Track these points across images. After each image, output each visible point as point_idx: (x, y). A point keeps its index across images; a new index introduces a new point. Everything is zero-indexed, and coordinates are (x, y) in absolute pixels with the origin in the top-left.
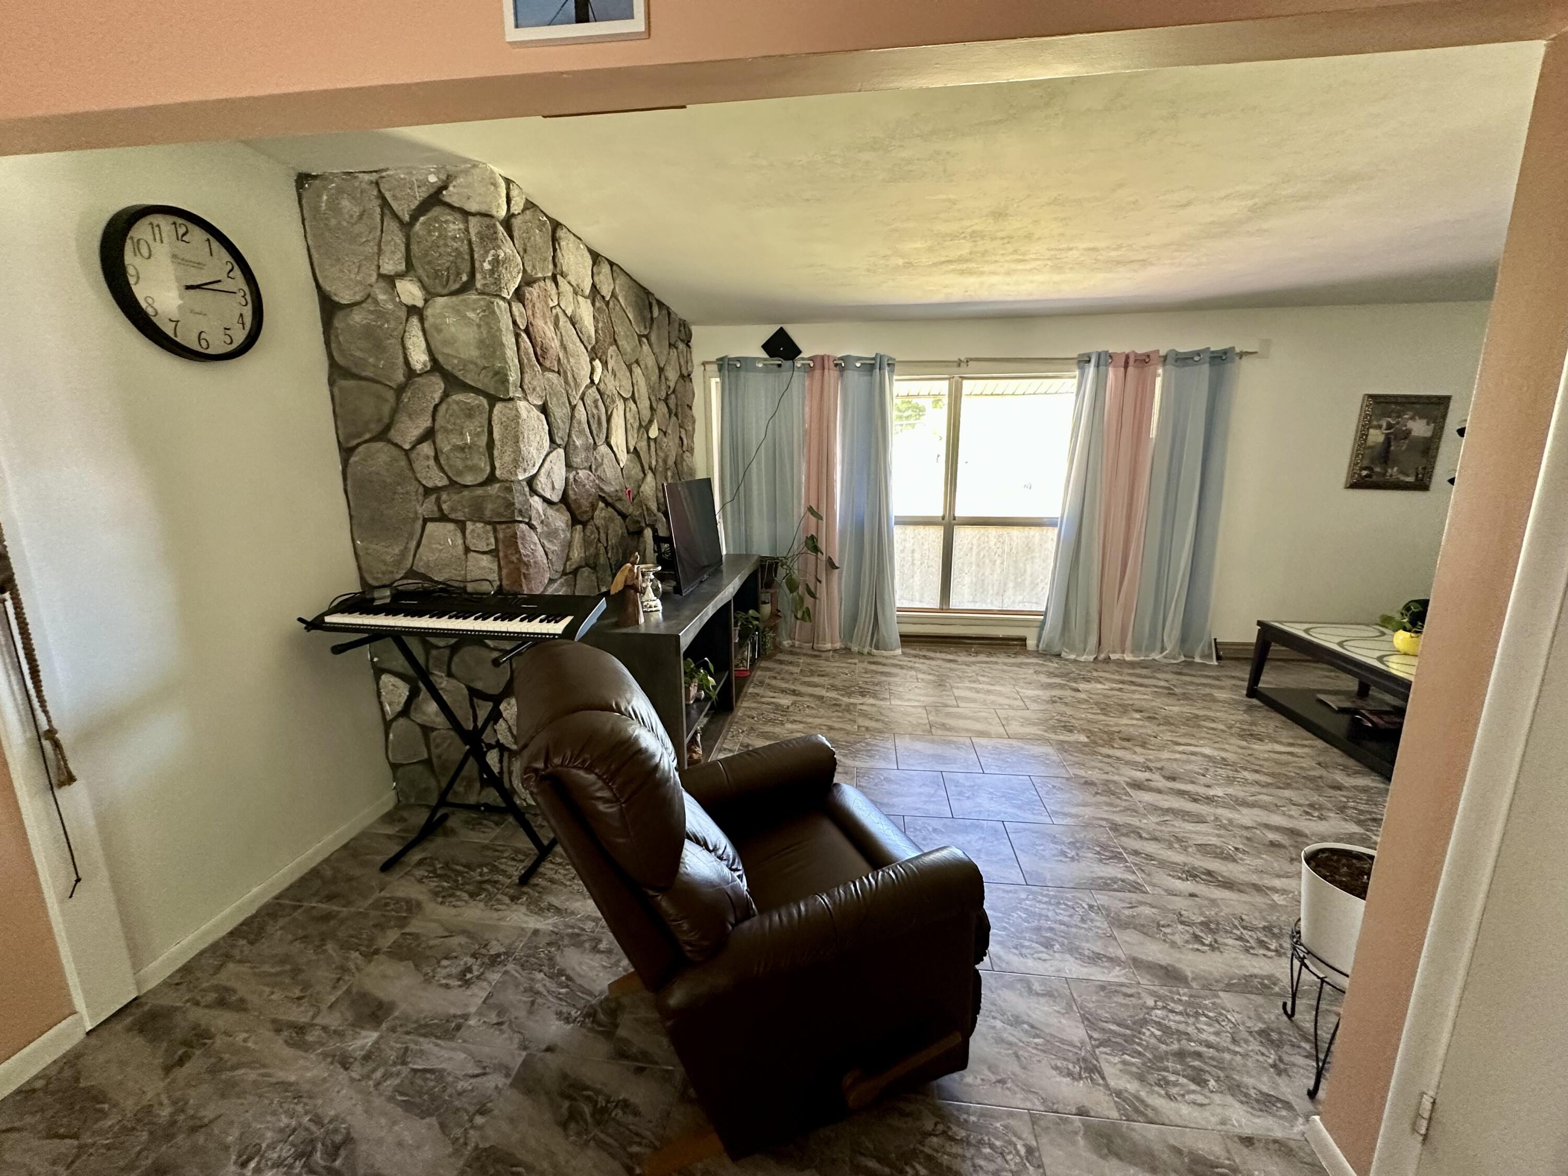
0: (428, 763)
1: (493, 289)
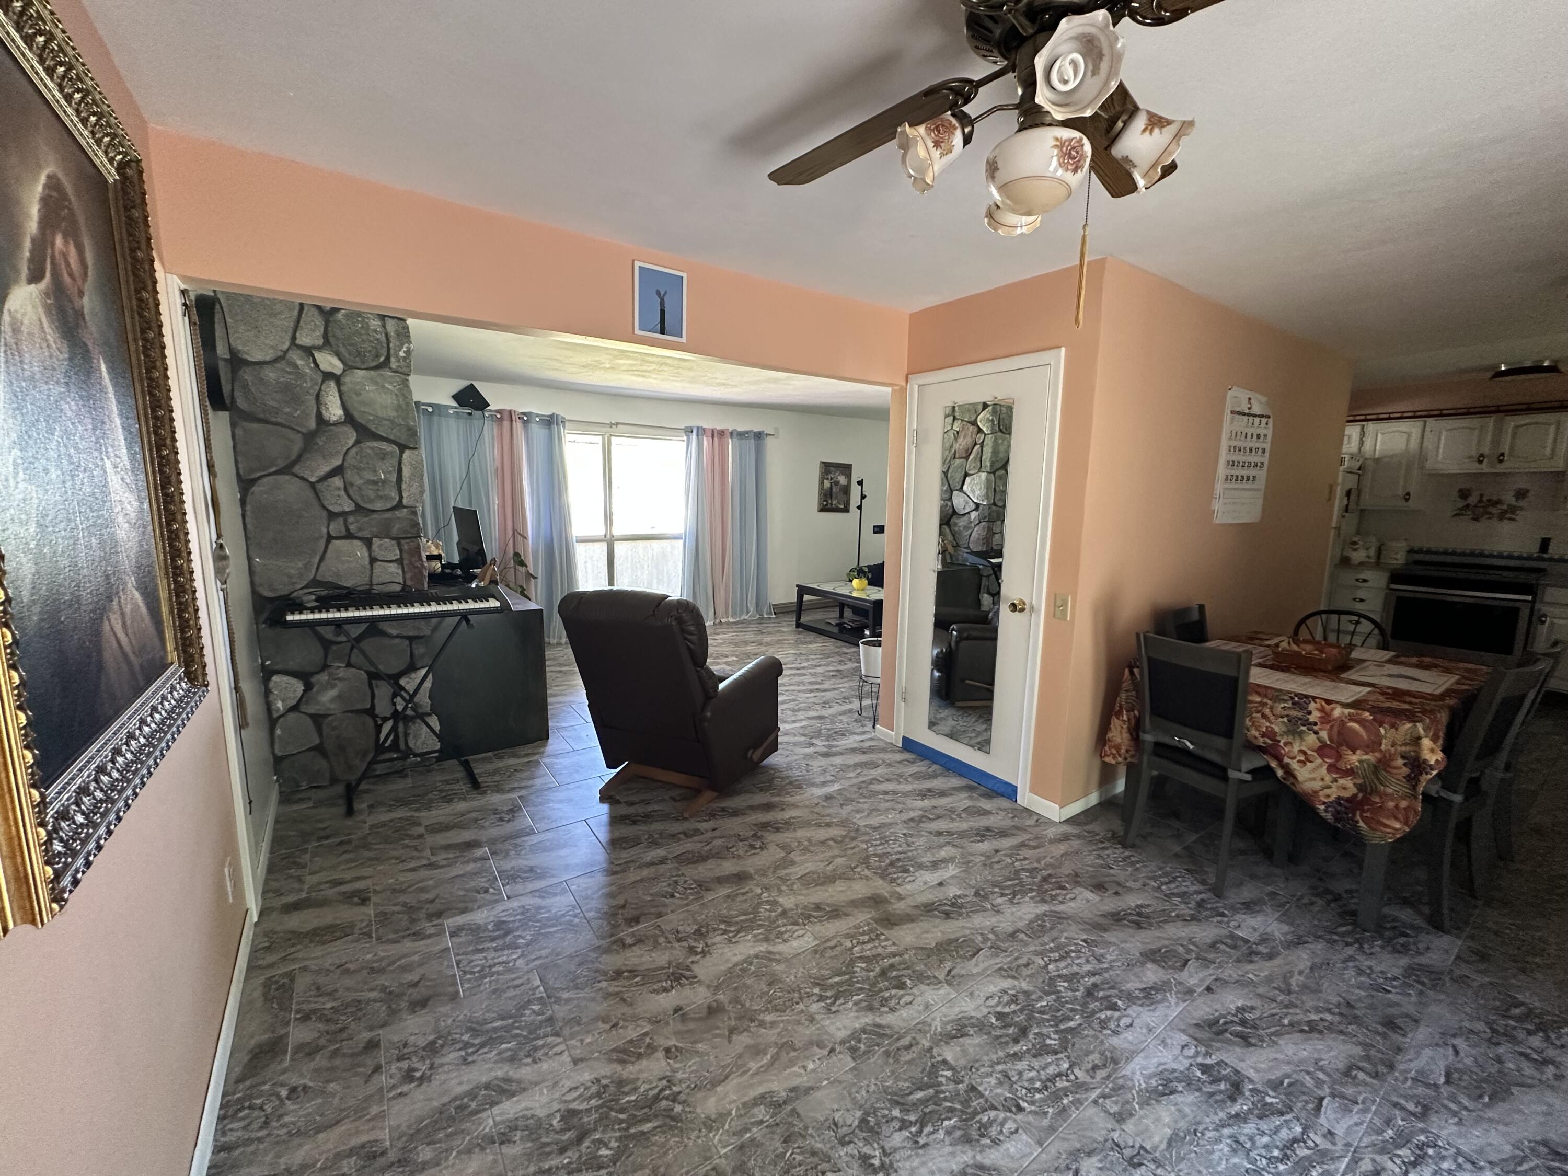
0: (319, 749)
1: (405, 370)
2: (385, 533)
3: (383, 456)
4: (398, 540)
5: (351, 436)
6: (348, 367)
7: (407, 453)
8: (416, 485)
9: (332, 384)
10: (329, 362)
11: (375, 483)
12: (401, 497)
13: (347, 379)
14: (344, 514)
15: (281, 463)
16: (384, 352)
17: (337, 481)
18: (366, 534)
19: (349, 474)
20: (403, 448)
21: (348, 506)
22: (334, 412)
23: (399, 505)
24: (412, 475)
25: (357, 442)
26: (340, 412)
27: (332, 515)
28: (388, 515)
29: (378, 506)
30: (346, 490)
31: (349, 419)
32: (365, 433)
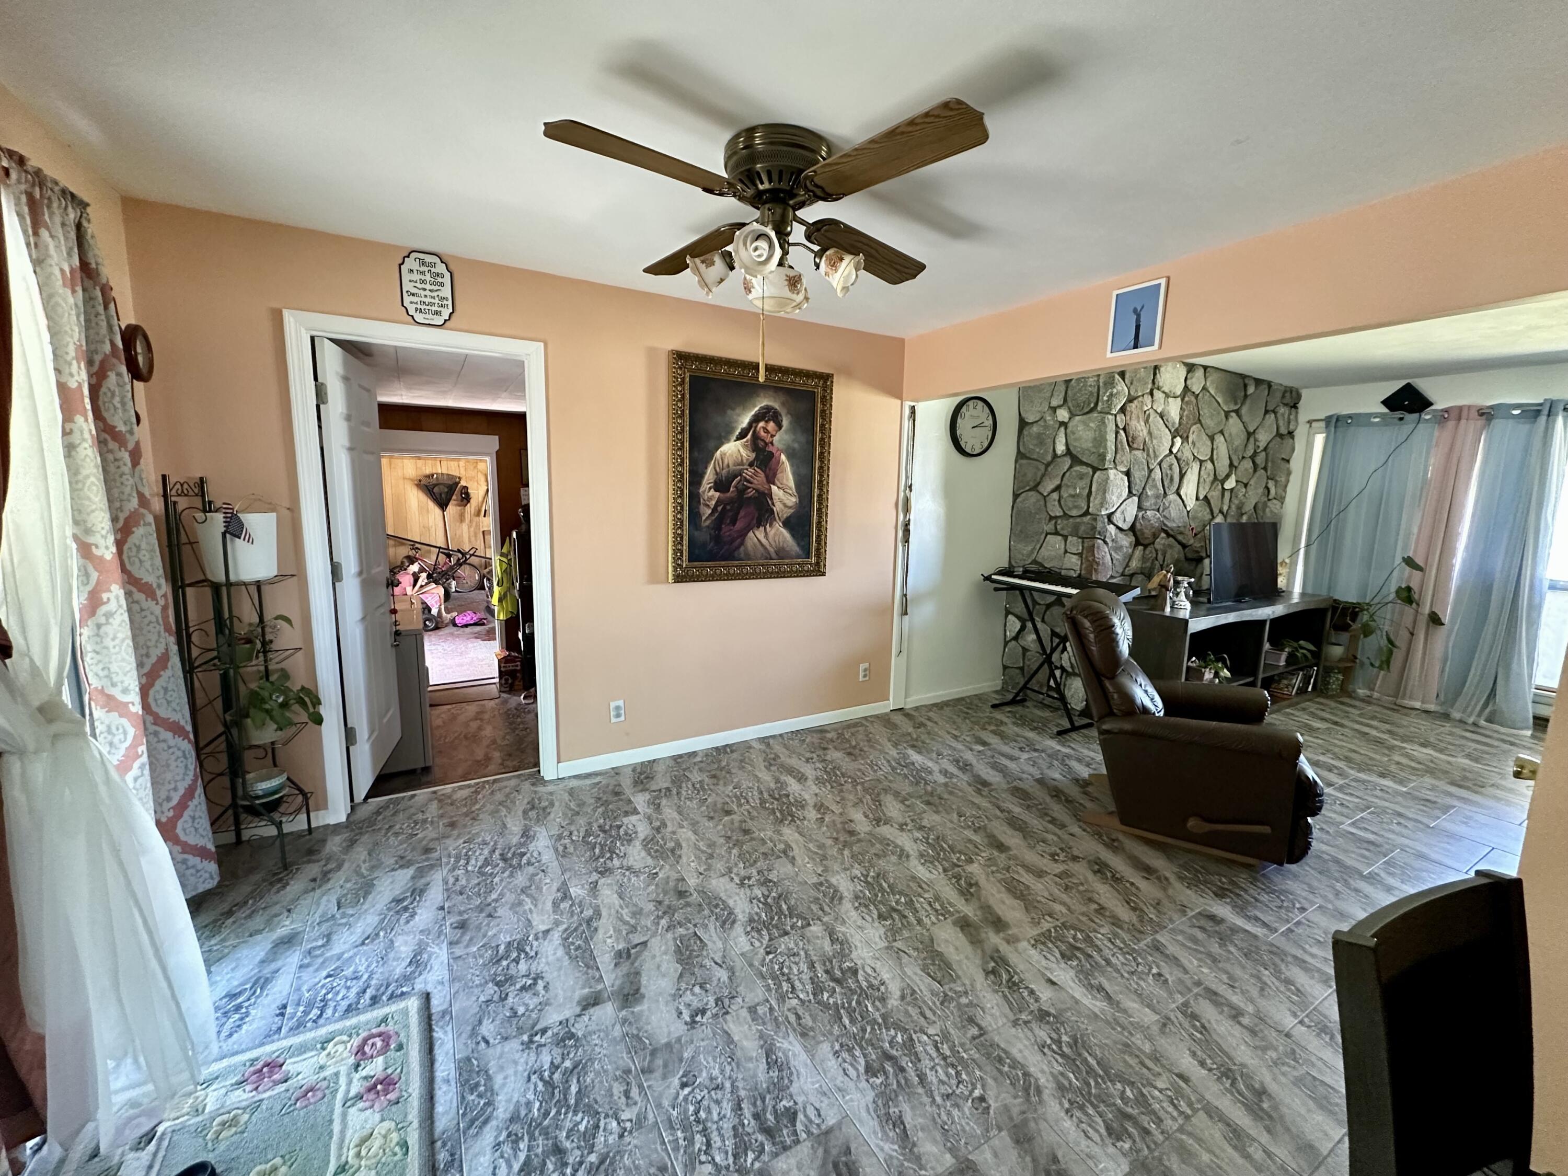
0: (1022, 669)
1: (1107, 410)
2: (1075, 533)
3: (1081, 477)
4: (1083, 538)
5: (1068, 461)
6: (1072, 415)
7: (1098, 473)
8: (1099, 497)
9: (1062, 429)
10: (1063, 415)
11: (1073, 496)
12: (1089, 507)
13: (1070, 425)
14: (1056, 517)
15: (1032, 484)
16: (1094, 400)
17: (1055, 496)
18: (1065, 532)
19: (1063, 489)
20: (1095, 470)
21: (1059, 513)
22: (1061, 448)
23: (1087, 513)
24: (1098, 490)
25: (1071, 467)
26: (1064, 448)
27: (1051, 518)
28: (1078, 520)
29: (1074, 513)
30: (1059, 501)
31: (1069, 452)
32: (1076, 461)
